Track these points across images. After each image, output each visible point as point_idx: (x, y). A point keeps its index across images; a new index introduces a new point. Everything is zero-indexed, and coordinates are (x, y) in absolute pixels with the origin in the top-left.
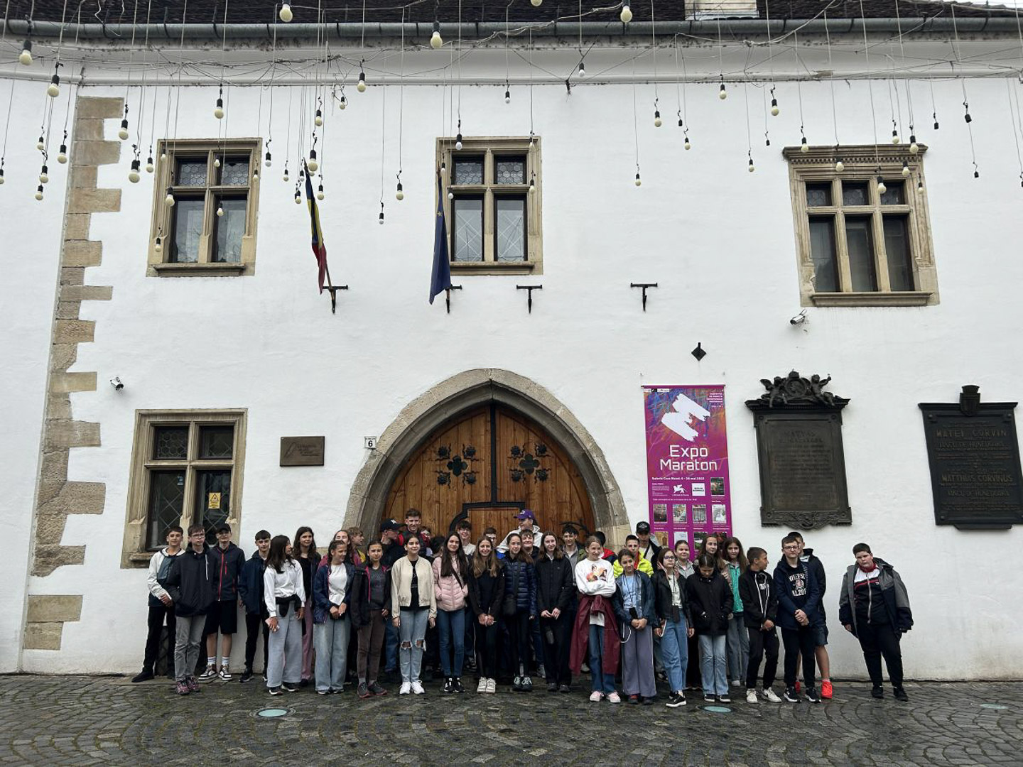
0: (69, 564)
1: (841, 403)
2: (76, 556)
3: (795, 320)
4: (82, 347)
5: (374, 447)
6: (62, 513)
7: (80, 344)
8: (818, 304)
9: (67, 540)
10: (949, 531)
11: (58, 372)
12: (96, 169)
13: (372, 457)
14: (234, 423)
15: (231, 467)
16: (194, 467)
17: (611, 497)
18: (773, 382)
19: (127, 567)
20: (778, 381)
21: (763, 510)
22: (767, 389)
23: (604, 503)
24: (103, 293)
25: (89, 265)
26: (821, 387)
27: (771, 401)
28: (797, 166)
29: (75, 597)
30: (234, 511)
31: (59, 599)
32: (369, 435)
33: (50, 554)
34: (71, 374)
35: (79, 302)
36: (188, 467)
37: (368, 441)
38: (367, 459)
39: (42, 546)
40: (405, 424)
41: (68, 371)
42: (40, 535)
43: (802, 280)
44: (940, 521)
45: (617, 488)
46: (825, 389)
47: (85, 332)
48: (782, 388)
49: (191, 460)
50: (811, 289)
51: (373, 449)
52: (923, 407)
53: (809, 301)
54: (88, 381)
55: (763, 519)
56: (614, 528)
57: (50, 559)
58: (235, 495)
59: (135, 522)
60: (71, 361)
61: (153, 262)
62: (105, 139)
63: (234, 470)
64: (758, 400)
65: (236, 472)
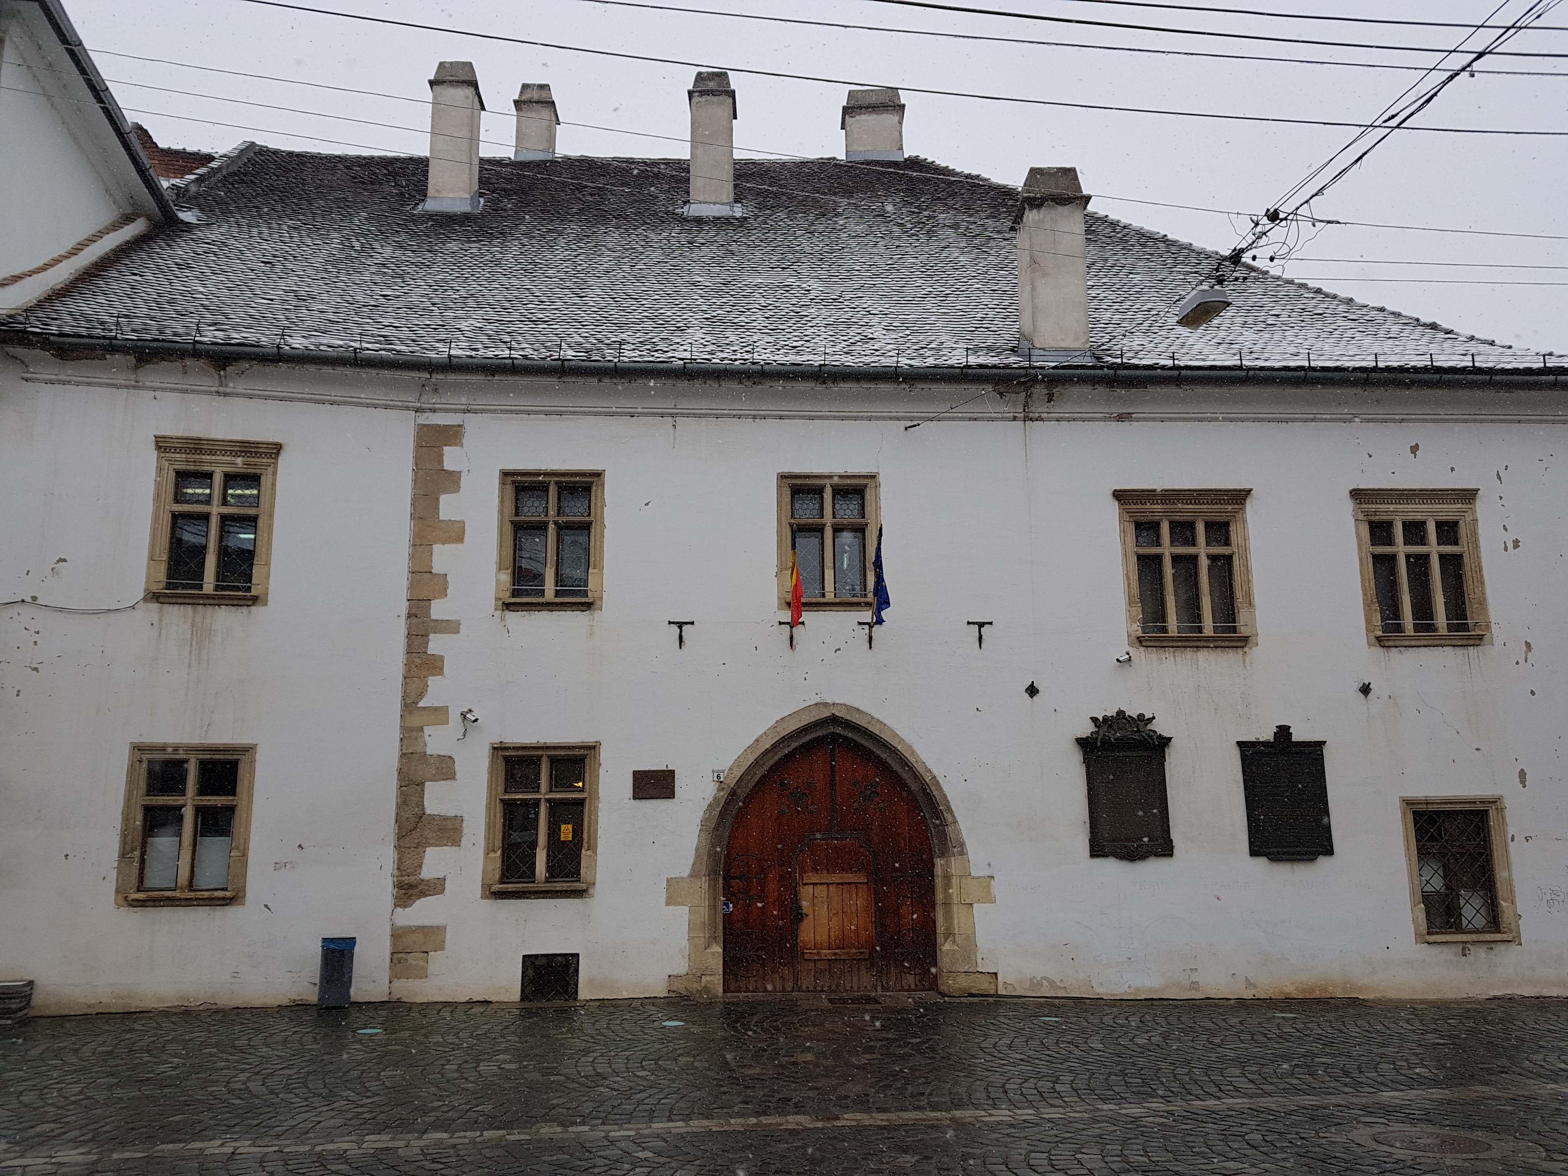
0: (430, 895)
1: (1166, 742)
2: (437, 887)
3: (1121, 659)
4: (432, 681)
5: (722, 779)
6: (421, 846)
7: (430, 678)
8: (1144, 644)
9: (428, 873)
10: (1263, 861)
11: (409, 706)
12: (438, 499)
13: (720, 789)
14: (585, 756)
15: (584, 799)
16: (548, 801)
17: (950, 830)
18: (1101, 719)
19: (487, 898)
20: (1105, 719)
21: (1091, 841)
22: (1096, 726)
23: (943, 836)
24: (451, 627)
25: (435, 598)
26: (1146, 725)
27: (1100, 738)
28: (1128, 507)
29: (438, 927)
30: (589, 843)
31: (422, 929)
32: (717, 768)
33: (411, 886)
34: (424, 708)
35: (427, 636)
36: (542, 800)
37: (716, 774)
38: (715, 792)
39: (402, 879)
40: (752, 759)
41: (419, 705)
42: (400, 866)
43: (1129, 621)
44: (1254, 853)
45: (955, 822)
46: (1149, 727)
47: (435, 665)
48: (1110, 726)
49: (544, 793)
50: (1137, 629)
51: (721, 782)
52: (1240, 744)
53: (1136, 641)
54: (439, 714)
55: (1091, 851)
56: (953, 858)
57: (410, 892)
58: (589, 828)
59: (492, 855)
60: (421, 695)
61: (501, 595)
62: (445, 468)
63: (587, 801)
64: (1088, 737)
65: (590, 804)
